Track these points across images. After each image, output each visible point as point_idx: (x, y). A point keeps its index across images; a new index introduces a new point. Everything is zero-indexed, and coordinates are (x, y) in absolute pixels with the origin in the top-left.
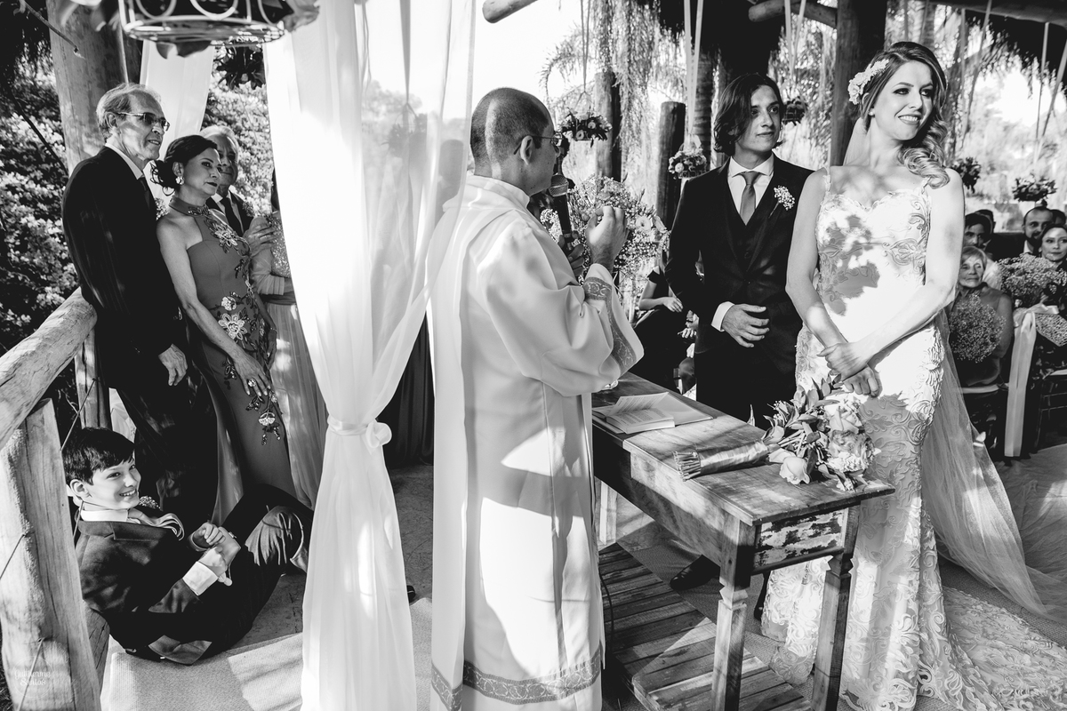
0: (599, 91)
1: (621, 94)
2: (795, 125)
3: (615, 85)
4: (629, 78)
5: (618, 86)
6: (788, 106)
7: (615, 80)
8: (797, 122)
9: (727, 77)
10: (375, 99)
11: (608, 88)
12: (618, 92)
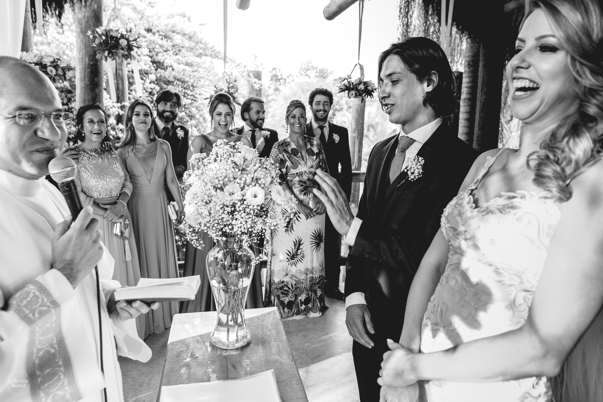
10: (308, 70)
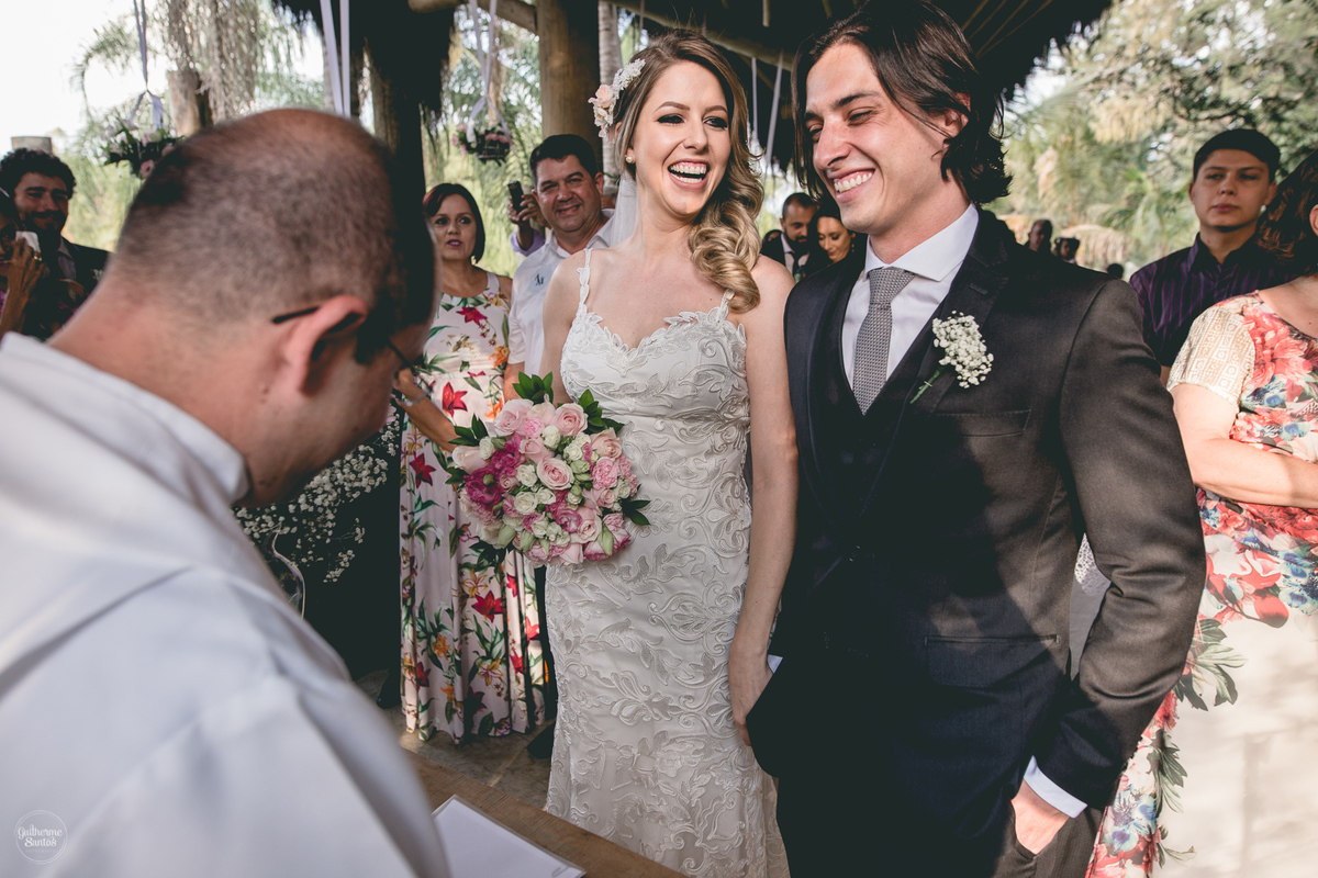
0: (175, 99)
1: (212, 105)
2: (500, 165)
3: (202, 90)
4: (223, 83)
5: (207, 92)
6: (488, 137)
7: (200, 84)
8: (501, 161)
9: (383, 90)
11: (190, 93)
12: (208, 102)
